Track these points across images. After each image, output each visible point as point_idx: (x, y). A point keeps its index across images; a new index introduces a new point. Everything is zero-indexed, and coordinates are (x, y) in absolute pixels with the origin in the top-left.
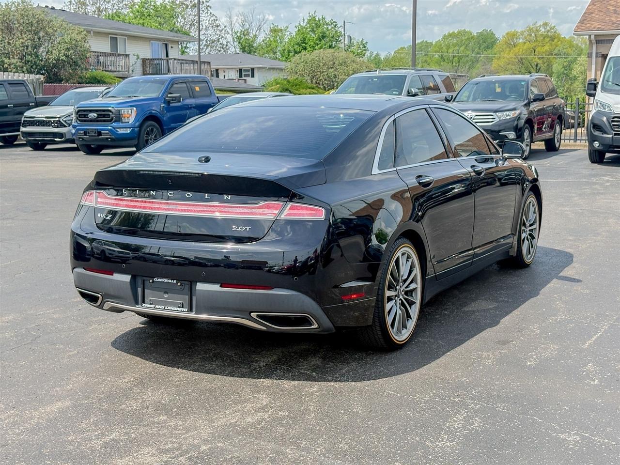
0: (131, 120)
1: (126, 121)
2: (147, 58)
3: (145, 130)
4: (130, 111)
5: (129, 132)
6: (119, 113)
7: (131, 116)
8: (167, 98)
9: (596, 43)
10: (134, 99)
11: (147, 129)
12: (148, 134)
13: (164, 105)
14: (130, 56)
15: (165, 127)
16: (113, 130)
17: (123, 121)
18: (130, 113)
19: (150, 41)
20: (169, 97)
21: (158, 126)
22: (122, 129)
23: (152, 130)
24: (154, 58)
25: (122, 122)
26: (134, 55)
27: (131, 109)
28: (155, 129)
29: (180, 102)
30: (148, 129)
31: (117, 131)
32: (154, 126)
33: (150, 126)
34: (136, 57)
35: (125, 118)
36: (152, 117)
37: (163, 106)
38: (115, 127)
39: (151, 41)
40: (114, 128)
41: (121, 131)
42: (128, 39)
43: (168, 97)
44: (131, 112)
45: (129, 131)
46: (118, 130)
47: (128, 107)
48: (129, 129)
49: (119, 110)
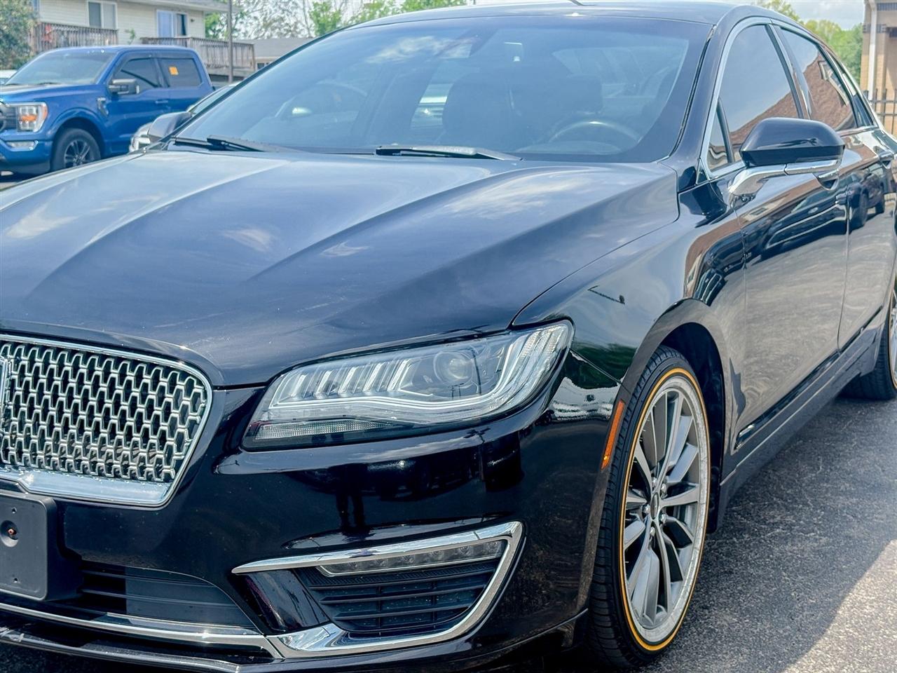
0: (38, 126)
1: (28, 128)
2: (151, 37)
3: (64, 146)
4: (34, 109)
5: (32, 149)
6: (14, 113)
7: (37, 120)
8: (111, 87)
9: (878, 9)
10: (48, 87)
11: (69, 143)
12: (71, 151)
13: (103, 99)
14: (119, 33)
15: (106, 141)
16: (3, 144)
17: (22, 128)
18: (35, 112)
19: (156, 9)
20: (116, 85)
21: (92, 139)
22: (19, 144)
23: (80, 146)
24: (162, 36)
25: (20, 131)
26: (127, 31)
27: (37, 106)
28: (85, 144)
29: (135, 93)
30: (72, 144)
31: (10, 147)
32: (82, 137)
33: (74, 138)
34: (129, 35)
35: (24, 122)
36: (81, 122)
37: (103, 102)
38: (6, 139)
39: (158, 11)
40: (5, 142)
41: (17, 147)
42: (118, 7)
43: (112, 84)
44: (37, 111)
45: (31, 147)
46: (13, 144)
47: (32, 102)
48: (32, 144)
49: (14, 108)
